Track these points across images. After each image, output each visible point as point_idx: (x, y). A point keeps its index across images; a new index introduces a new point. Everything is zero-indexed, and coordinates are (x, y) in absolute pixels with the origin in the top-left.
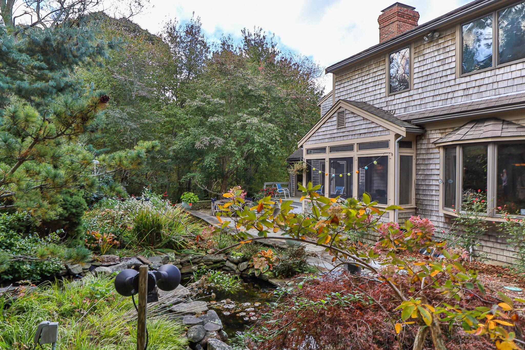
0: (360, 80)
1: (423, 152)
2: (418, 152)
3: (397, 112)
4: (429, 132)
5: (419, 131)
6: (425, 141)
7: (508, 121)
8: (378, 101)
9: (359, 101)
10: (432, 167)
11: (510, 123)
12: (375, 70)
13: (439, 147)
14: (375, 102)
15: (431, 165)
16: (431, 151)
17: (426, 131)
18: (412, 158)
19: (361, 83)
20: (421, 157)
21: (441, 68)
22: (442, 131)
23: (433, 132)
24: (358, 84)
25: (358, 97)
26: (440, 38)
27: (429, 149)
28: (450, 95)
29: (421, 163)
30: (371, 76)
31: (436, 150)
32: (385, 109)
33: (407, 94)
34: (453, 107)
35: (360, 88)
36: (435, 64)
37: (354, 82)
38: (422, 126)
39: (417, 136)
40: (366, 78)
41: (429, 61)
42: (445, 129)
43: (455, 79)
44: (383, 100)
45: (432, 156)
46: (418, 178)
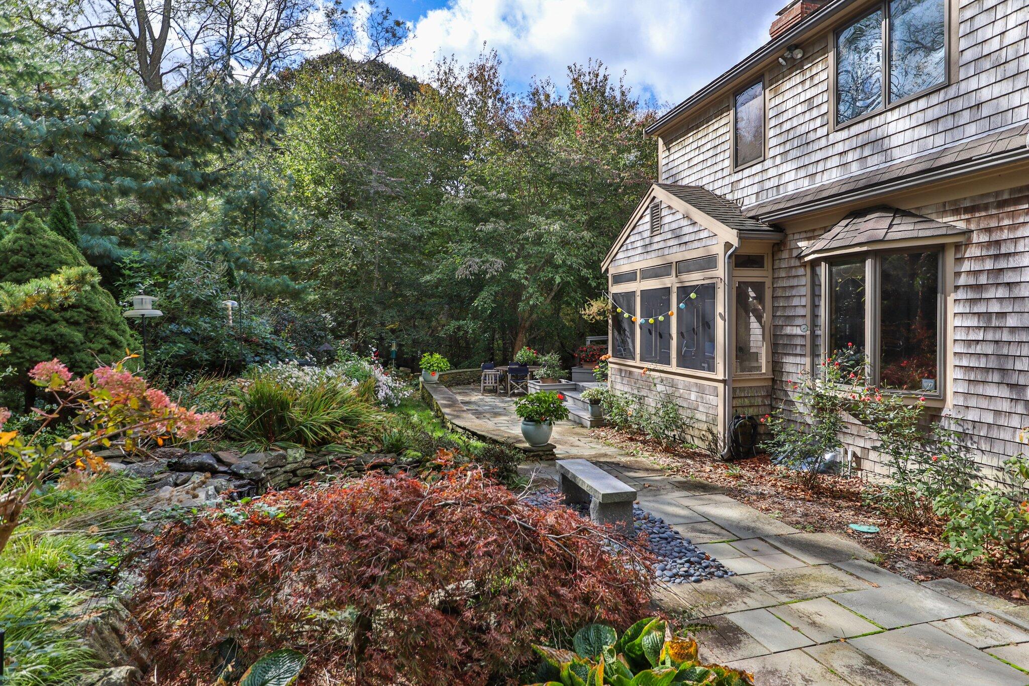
0: (694, 146)
1: (783, 274)
2: (776, 276)
3: (746, 201)
4: (790, 237)
5: (776, 236)
6: (785, 255)
7: (904, 211)
8: (719, 183)
9: (693, 184)
10: (795, 302)
11: (906, 214)
12: (716, 126)
13: (804, 265)
14: (716, 185)
15: (795, 299)
16: (794, 273)
17: (786, 235)
18: (766, 286)
19: (697, 152)
20: (781, 284)
21: (807, 116)
22: (809, 235)
23: (797, 236)
24: (692, 154)
25: (693, 178)
26: (805, 59)
27: (791, 268)
28: (820, 167)
29: (779, 295)
30: (710, 137)
31: (801, 271)
32: (729, 197)
33: (759, 168)
34: (821, 189)
35: (695, 161)
36: (799, 109)
37: (688, 149)
38: (778, 226)
39: (774, 245)
40: (703, 141)
41: (790, 104)
42: (814, 230)
43: (828, 135)
44: (727, 181)
45: (794, 282)
46: (776, 323)
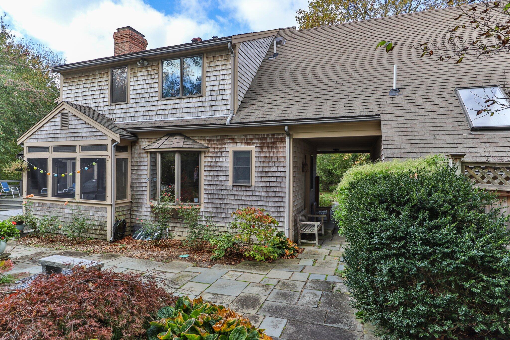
0: (86, 86)
1: (136, 155)
2: (133, 156)
3: (117, 120)
4: (140, 140)
5: (132, 138)
6: (137, 147)
7: (188, 137)
8: (102, 108)
9: (85, 105)
10: (142, 168)
11: (189, 138)
12: (100, 80)
13: (147, 153)
14: (99, 109)
15: (142, 167)
16: (142, 155)
17: (138, 139)
18: (128, 160)
19: (87, 89)
20: (135, 160)
21: (149, 90)
22: (149, 140)
23: (143, 140)
24: (85, 90)
25: (84, 102)
26: (148, 66)
27: (140, 153)
28: (155, 113)
29: (135, 164)
30: (96, 84)
31: (145, 155)
32: (108, 116)
33: (124, 106)
34: (155, 122)
35: (87, 93)
36: (145, 86)
37: (81, 86)
38: (135, 135)
39: (132, 142)
40: (92, 85)
41: (141, 82)
42: (151, 139)
43: (158, 101)
44: (106, 108)
45: (142, 159)
46: (133, 177)
